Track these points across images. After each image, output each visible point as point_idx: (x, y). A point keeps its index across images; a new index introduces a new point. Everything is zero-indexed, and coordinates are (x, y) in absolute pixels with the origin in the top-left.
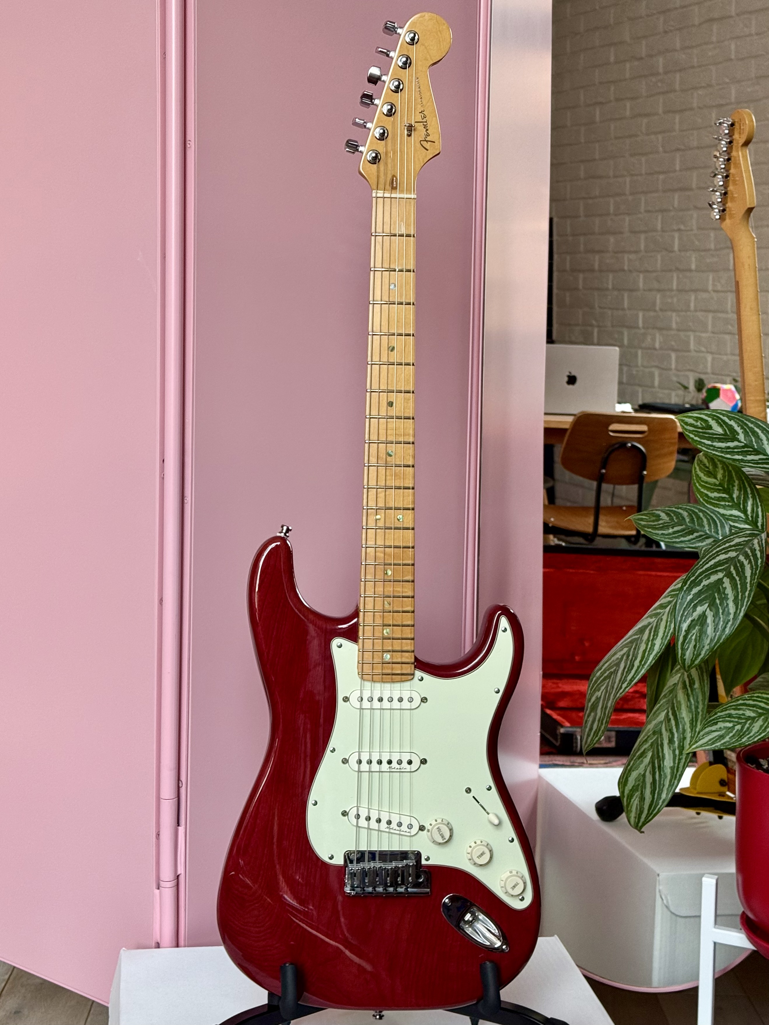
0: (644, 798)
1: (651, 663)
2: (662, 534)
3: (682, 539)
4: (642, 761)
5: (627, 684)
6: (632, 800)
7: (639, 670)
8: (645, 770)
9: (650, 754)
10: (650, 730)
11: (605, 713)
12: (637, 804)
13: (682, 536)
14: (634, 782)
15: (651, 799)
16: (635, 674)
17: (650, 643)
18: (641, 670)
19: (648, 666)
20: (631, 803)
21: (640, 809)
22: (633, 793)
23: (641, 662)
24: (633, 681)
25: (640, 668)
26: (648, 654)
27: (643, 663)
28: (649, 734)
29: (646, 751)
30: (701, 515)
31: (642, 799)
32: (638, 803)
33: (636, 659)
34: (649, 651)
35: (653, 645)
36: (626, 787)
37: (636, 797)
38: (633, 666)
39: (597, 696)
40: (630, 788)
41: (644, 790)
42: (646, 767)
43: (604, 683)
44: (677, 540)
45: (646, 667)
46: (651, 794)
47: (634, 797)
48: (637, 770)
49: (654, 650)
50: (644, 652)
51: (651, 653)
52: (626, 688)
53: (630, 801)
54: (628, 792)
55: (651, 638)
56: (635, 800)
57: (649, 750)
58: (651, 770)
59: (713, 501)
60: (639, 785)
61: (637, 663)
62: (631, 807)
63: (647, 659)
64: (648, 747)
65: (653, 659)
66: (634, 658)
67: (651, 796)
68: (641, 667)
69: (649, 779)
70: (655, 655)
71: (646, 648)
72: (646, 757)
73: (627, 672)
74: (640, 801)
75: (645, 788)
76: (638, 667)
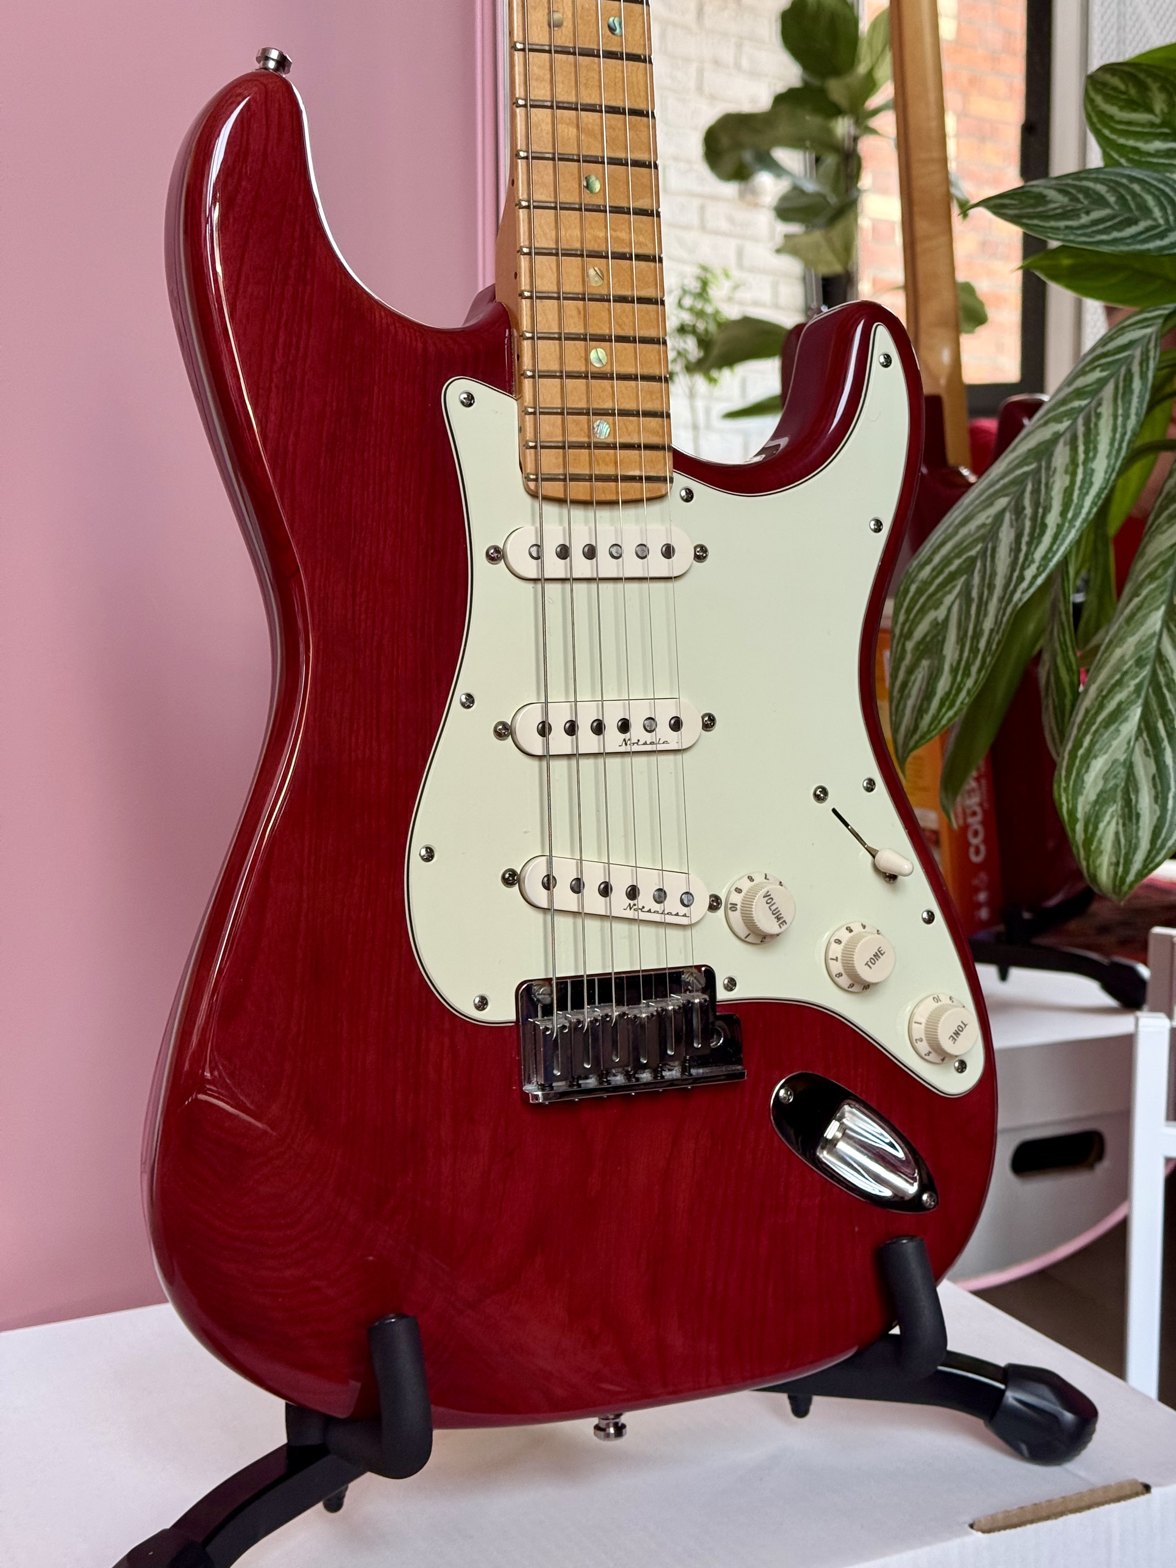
0: (1138, 816)
1: (1089, 513)
2: (1067, 227)
3: (1116, 234)
4: (1118, 731)
5: (1038, 569)
6: (1102, 826)
7: (1064, 533)
8: (1130, 751)
9: (1136, 713)
10: (1127, 658)
11: (974, 650)
12: (1117, 834)
13: (1113, 228)
14: (1101, 784)
15: (1158, 813)
16: (1053, 543)
17: (1080, 471)
18: (1069, 532)
19: (1083, 523)
20: (1099, 833)
21: (1129, 841)
22: (1101, 808)
23: (1063, 513)
24: (1050, 560)
25: (1065, 528)
26: (1079, 495)
27: (1070, 515)
28: (1125, 668)
29: (1123, 706)
30: (1136, 187)
31: (1130, 819)
32: (1121, 828)
33: (1047, 509)
34: (1081, 488)
35: (1089, 473)
36: (1081, 800)
37: (1112, 817)
38: (1044, 526)
39: (936, 619)
40: (1093, 797)
41: (1133, 797)
42: (1129, 743)
43: (954, 587)
44: (1104, 237)
45: (1078, 523)
46: (1156, 802)
47: (1107, 818)
48: (1105, 753)
49: (1091, 484)
50: (1068, 492)
51: (1087, 493)
52: (1035, 577)
53: (1096, 828)
54: (1088, 807)
55: (1081, 457)
56: (1109, 823)
57: (1133, 702)
58: (1149, 747)
59: (1155, 160)
60: (1116, 786)
61: (1052, 519)
62: (1100, 842)
63: (1080, 507)
64: (1128, 697)
65: (1094, 503)
66: (1041, 510)
67: (1157, 807)
68: (1067, 524)
69: (1144, 770)
70: (1095, 497)
71: (1073, 482)
72: (1126, 720)
73: (1029, 544)
74: (1124, 825)
75: (1137, 791)
76: (1060, 527)
